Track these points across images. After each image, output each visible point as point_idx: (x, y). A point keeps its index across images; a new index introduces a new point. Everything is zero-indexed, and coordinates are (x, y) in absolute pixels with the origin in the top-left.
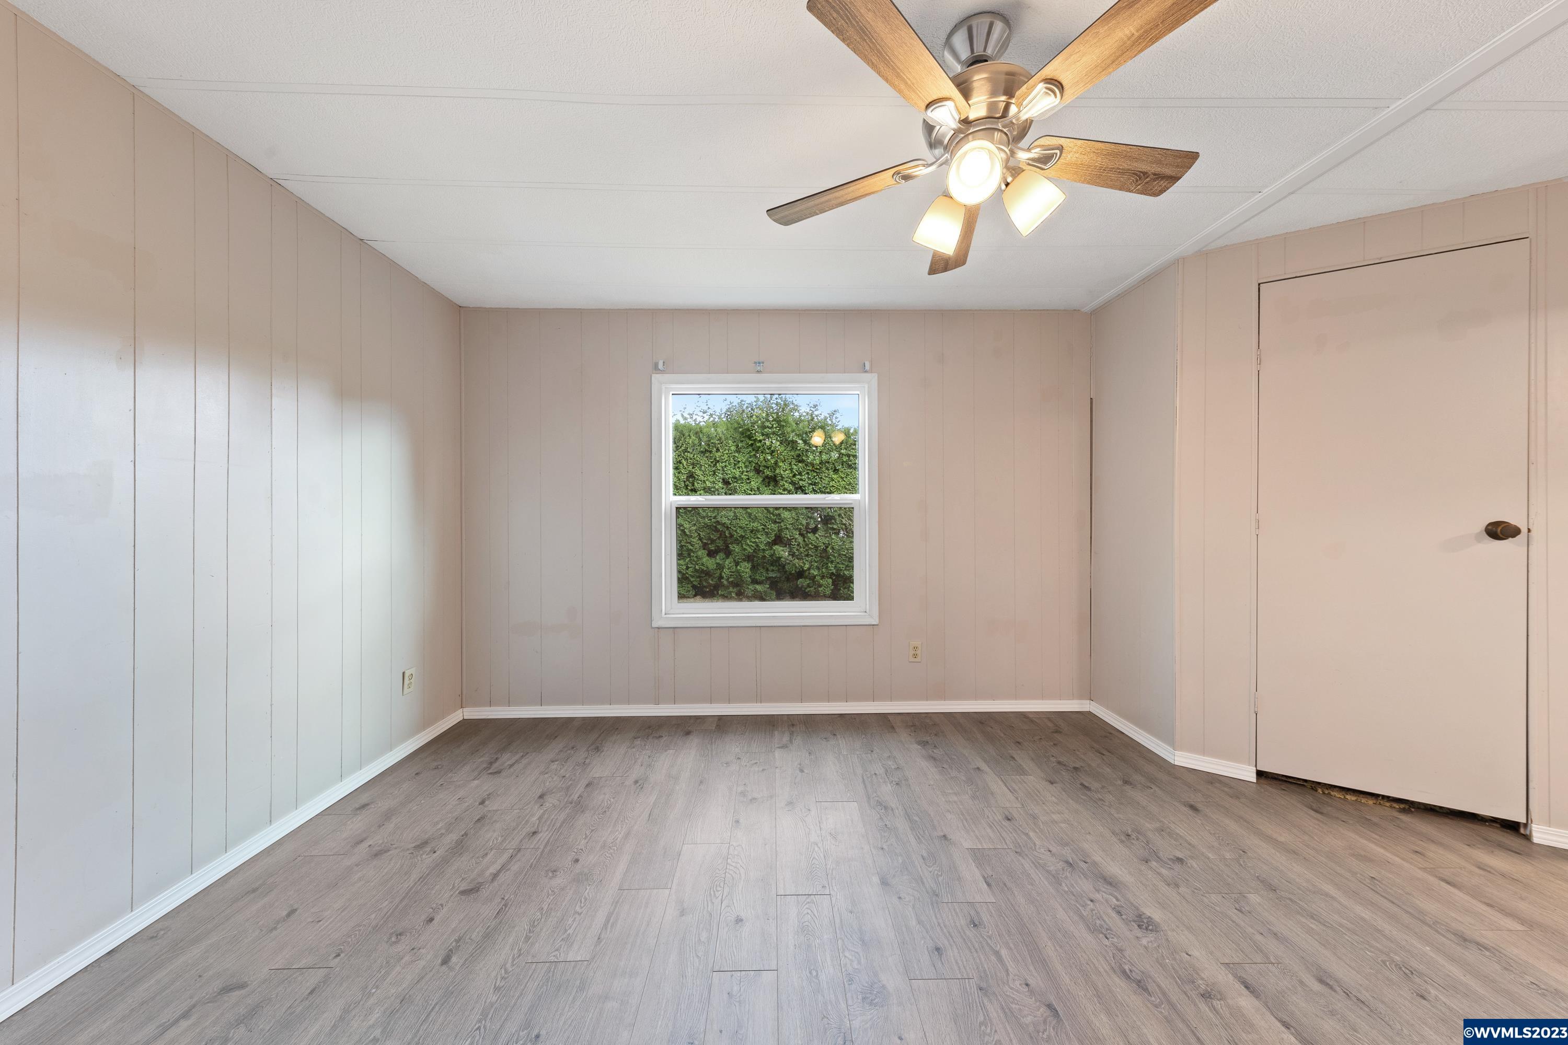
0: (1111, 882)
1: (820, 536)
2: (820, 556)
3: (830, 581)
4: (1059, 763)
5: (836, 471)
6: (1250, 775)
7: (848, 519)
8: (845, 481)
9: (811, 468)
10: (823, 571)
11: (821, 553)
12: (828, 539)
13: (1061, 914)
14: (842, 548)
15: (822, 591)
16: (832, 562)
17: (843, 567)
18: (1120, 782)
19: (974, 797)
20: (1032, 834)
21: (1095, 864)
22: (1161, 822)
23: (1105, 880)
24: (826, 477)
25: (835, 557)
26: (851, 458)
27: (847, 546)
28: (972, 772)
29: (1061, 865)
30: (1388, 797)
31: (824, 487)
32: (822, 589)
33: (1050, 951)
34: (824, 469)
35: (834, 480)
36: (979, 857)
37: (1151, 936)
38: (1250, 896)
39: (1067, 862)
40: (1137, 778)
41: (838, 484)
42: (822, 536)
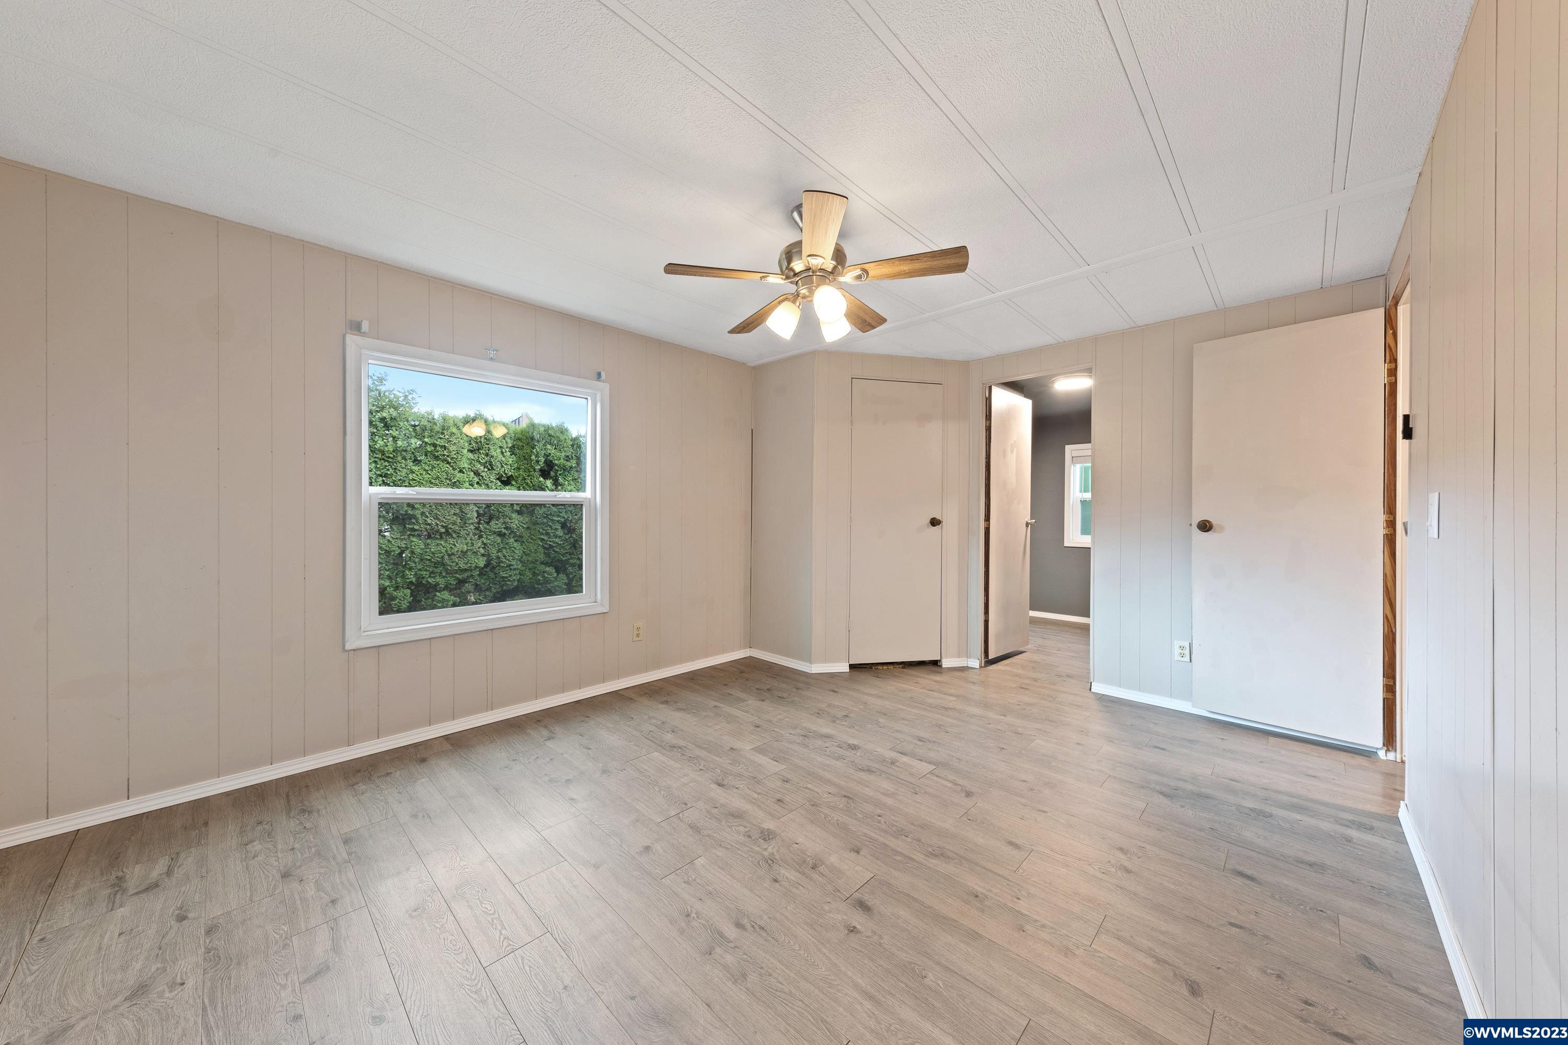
0: (828, 737)
1: (393, 538)
2: (394, 564)
3: (408, 592)
4: (757, 689)
5: (416, 461)
6: (847, 669)
7: (434, 518)
8: (430, 475)
9: (380, 456)
10: (396, 581)
11: (394, 559)
12: (405, 542)
13: (819, 759)
14: (426, 552)
15: (395, 604)
16: (410, 569)
17: (426, 575)
18: (795, 690)
19: (729, 723)
20: (776, 730)
21: (815, 731)
22: (826, 702)
23: (825, 736)
24: (403, 468)
25: (415, 563)
26: (438, 448)
27: (432, 550)
28: (713, 709)
29: (801, 738)
30: (897, 662)
31: (400, 480)
32: (396, 602)
33: (827, 775)
34: (399, 458)
35: (414, 473)
36: (760, 750)
37: (860, 751)
38: (880, 720)
39: (803, 736)
40: (800, 685)
41: (421, 478)
42: (397, 538)
